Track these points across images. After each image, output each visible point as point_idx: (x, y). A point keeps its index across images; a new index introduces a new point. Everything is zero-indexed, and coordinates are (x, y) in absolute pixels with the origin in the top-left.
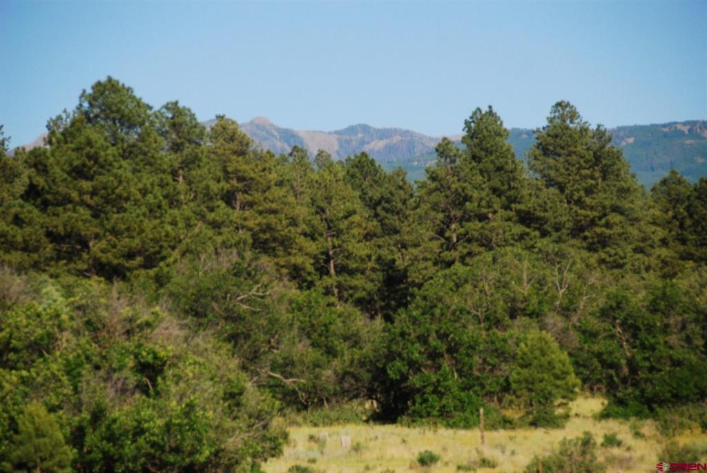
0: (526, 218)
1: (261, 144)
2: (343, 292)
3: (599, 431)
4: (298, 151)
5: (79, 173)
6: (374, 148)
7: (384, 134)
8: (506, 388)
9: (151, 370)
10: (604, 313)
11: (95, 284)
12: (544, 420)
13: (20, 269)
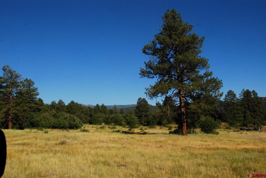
0: (100, 111)
1: (82, 105)
2: (88, 116)
3: (104, 125)
4: (85, 106)
5: (70, 107)
6: (90, 106)
7: (91, 105)
8: (98, 122)
9: (74, 120)
10: (105, 118)
11: (71, 114)
12: (101, 125)
13: (66, 113)
